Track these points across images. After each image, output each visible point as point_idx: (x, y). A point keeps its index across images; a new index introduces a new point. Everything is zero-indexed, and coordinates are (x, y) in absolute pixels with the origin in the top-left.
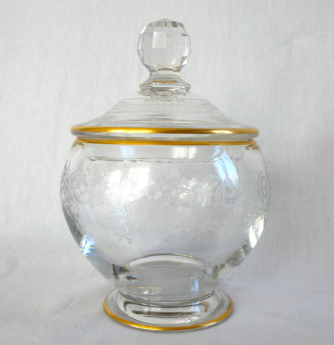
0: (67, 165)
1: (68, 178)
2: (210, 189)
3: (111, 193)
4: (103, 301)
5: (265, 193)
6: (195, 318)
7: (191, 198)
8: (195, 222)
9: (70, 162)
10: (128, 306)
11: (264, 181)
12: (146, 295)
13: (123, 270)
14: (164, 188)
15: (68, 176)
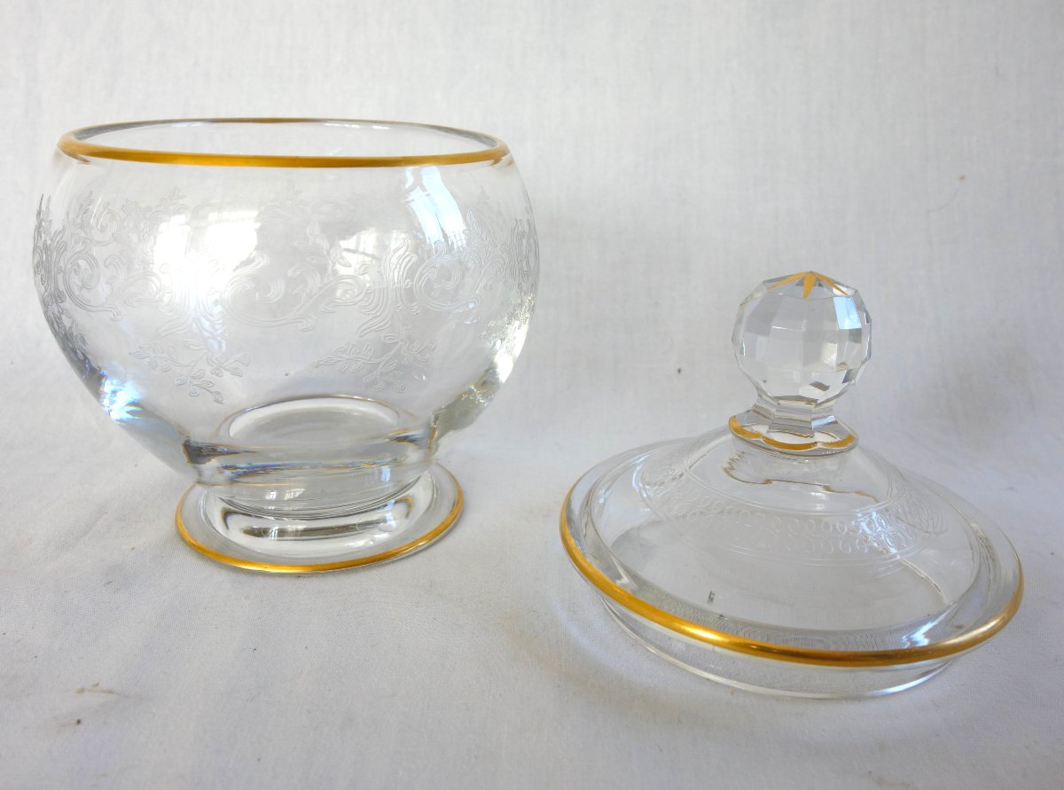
0: (43, 208)
1: (49, 242)
2: (401, 273)
3: (159, 285)
4: (175, 508)
5: (525, 269)
6: (381, 536)
7: (358, 296)
8: (370, 350)
9: (49, 200)
10: (232, 520)
11: (524, 241)
12: (271, 502)
13: (213, 451)
14: (290, 273)
15: (47, 239)
